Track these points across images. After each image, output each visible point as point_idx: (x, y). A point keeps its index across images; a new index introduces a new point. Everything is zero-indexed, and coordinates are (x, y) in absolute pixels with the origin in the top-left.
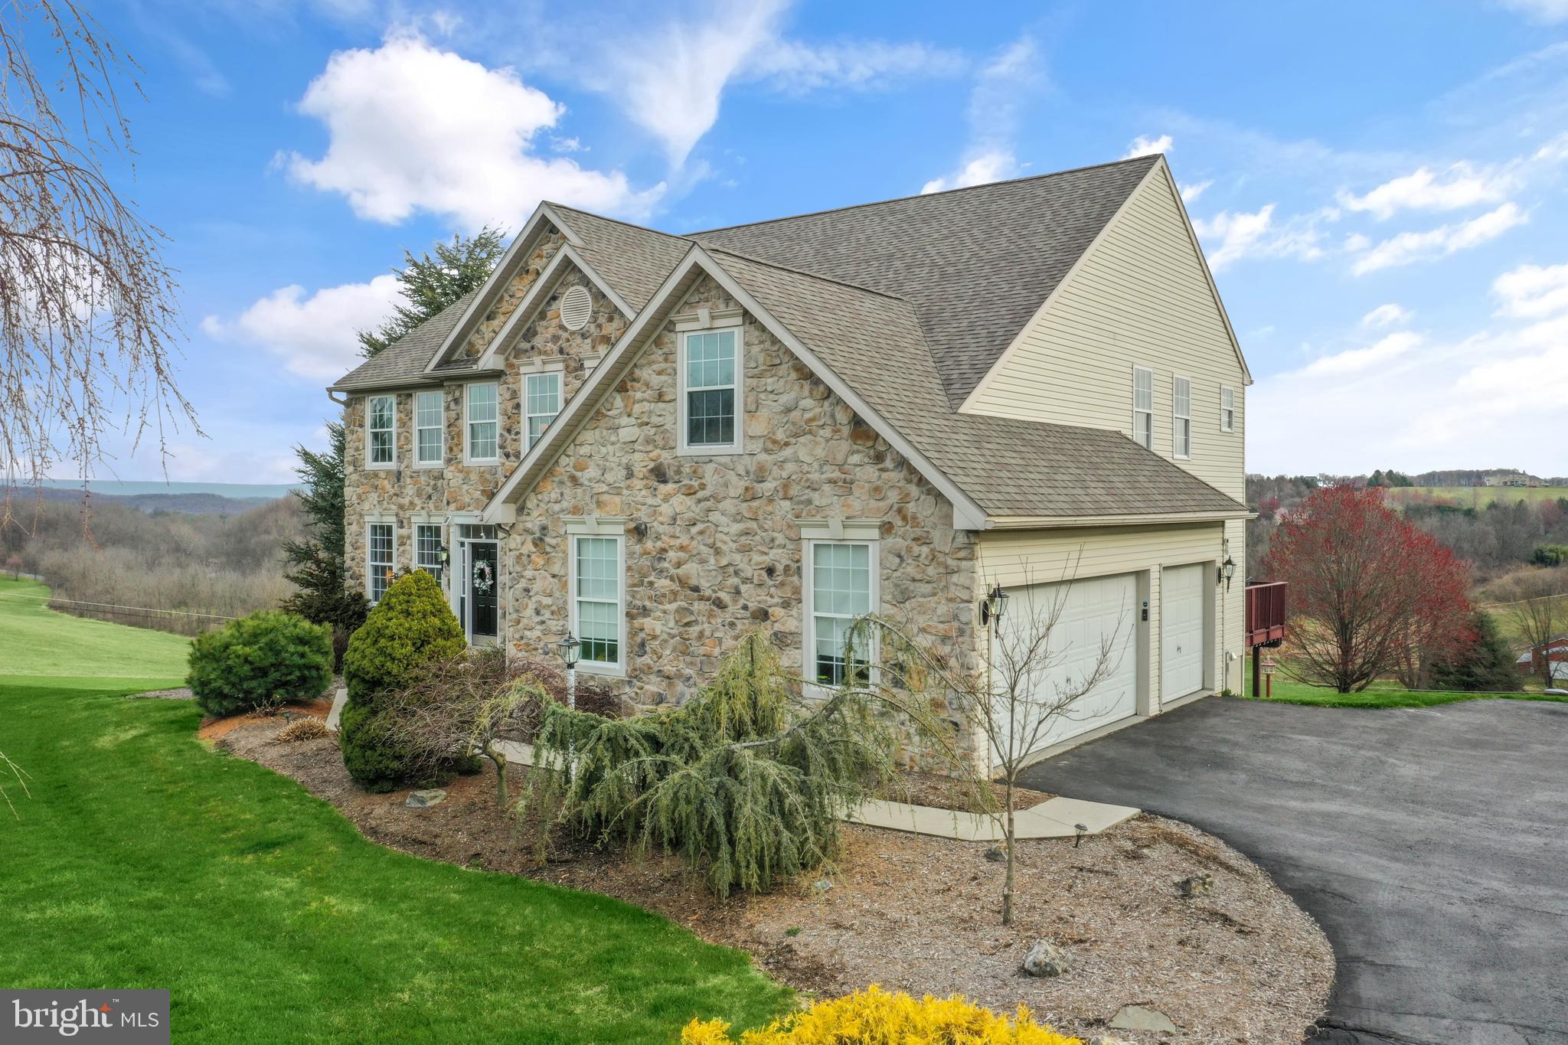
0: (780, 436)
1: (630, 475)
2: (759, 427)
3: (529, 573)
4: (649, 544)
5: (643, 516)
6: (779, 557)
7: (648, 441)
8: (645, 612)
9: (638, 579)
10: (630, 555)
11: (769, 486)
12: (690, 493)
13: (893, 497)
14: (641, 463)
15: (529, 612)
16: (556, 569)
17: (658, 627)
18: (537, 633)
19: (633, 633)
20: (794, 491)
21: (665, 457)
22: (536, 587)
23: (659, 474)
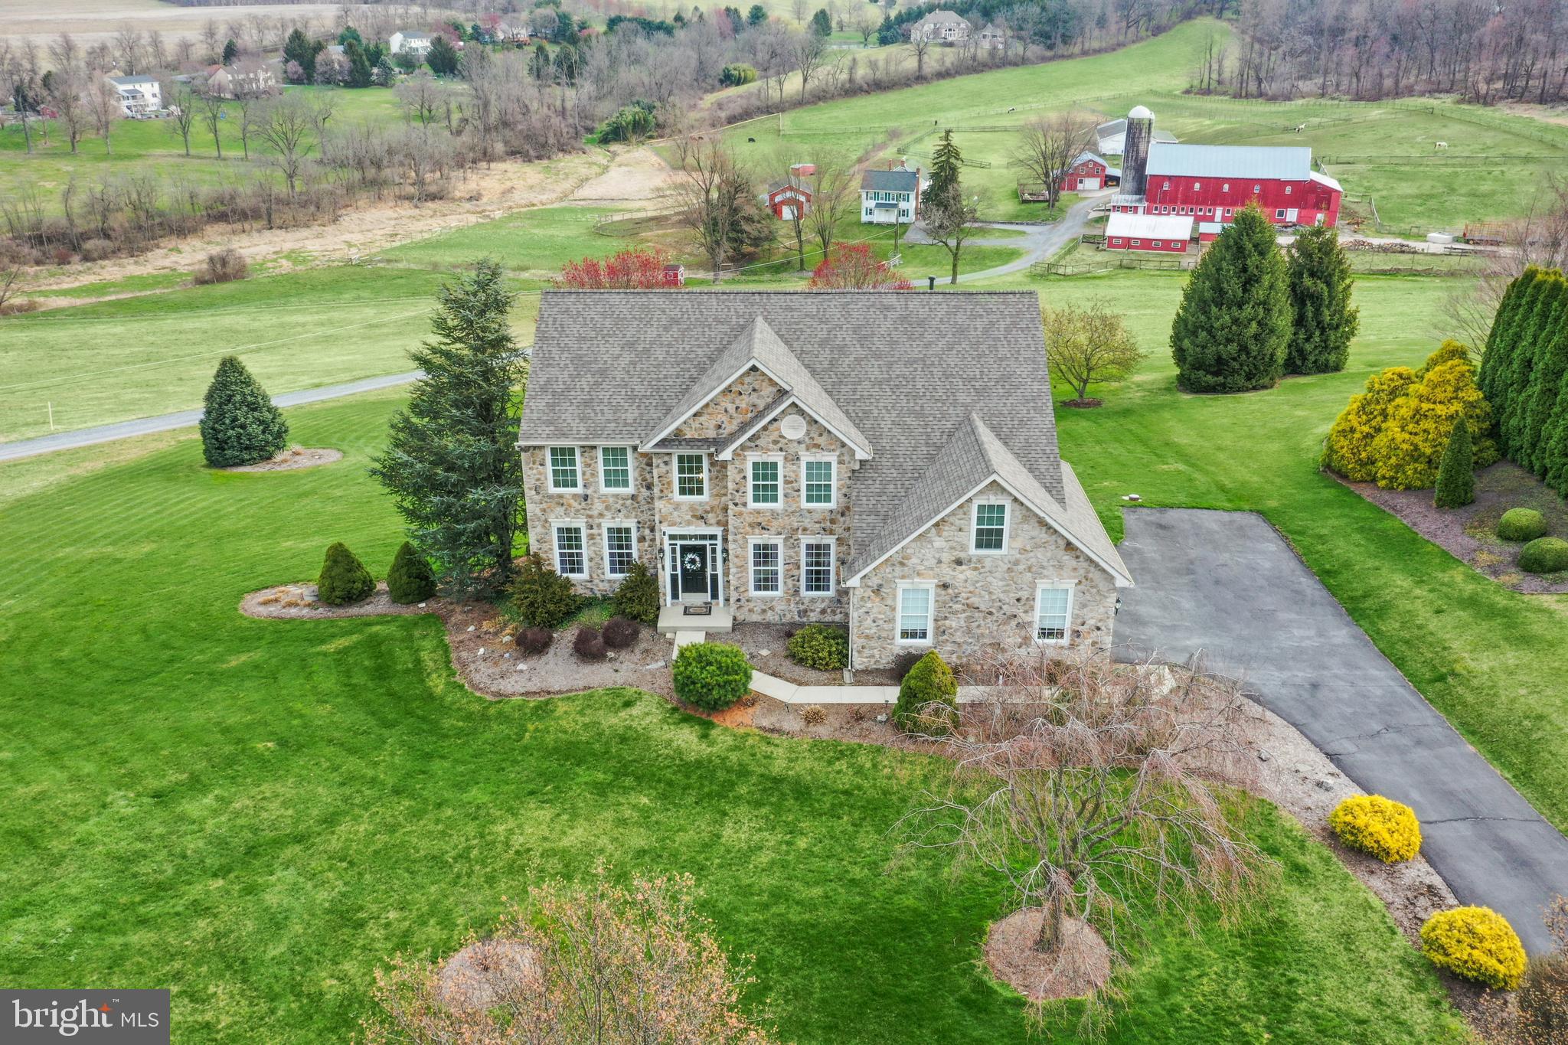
0: (1028, 548)
1: (940, 562)
2: (1018, 544)
3: (869, 605)
4: (950, 591)
5: (947, 580)
6: (1024, 595)
7: (952, 548)
8: (946, 618)
9: (941, 604)
10: (937, 595)
11: (1021, 567)
12: (976, 569)
13: (1082, 572)
14: (947, 557)
15: (869, 621)
16: (889, 602)
17: (954, 624)
18: (874, 630)
19: (937, 628)
20: (1034, 569)
21: (962, 555)
22: (875, 610)
23: (959, 562)
